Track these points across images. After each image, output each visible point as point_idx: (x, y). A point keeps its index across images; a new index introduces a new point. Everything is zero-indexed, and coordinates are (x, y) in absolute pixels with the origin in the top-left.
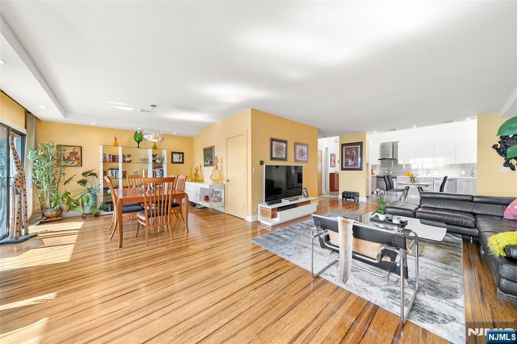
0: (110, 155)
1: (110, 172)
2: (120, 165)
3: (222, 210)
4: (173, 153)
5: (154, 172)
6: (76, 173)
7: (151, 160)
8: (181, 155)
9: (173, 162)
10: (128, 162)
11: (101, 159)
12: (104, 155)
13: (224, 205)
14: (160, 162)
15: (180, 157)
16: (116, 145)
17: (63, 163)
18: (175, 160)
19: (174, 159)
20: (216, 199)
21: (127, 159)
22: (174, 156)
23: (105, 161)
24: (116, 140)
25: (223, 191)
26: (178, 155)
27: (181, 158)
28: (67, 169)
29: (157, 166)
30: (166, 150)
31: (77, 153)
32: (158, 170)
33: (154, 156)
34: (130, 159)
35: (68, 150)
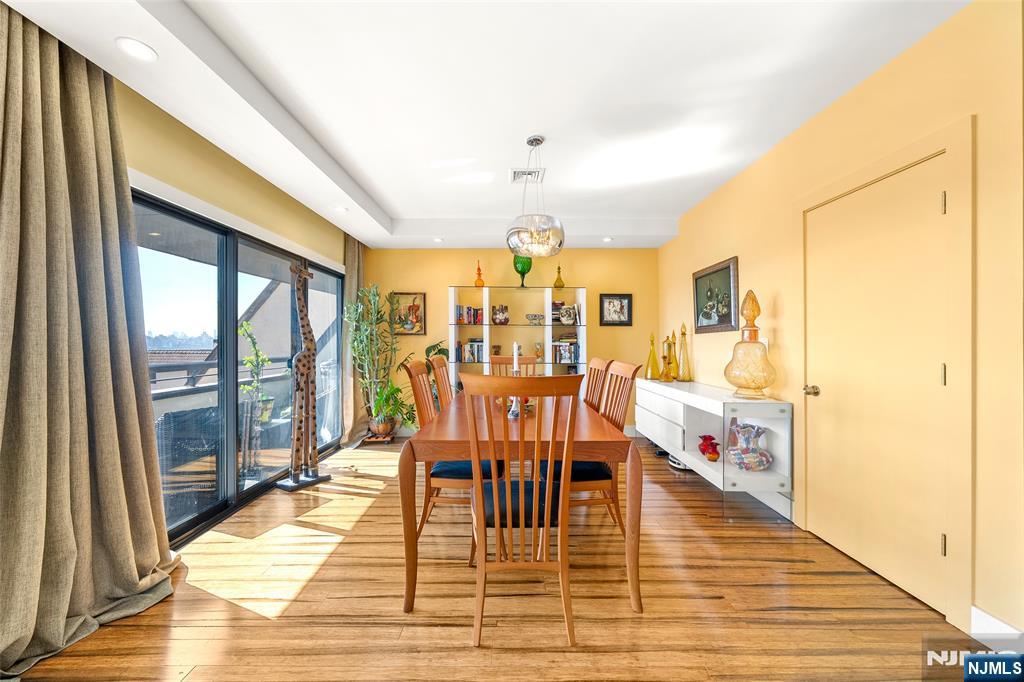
0: (469, 309)
1: (467, 347)
2: (486, 330)
3: (780, 506)
4: (602, 297)
5: (556, 349)
6: (414, 349)
7: (549, 320)
8: (625, 302)
9: (603, 323)
10: (501, 323)
11: (452, 319)
12: (459, 308)
13: (787, 489)
14: (571, 322)
15: (622, 307)
16: (480, 286)
17: (398, 328)
18: (608, 317)
19: (606, 313)
20: (750, 459)
21: (500, 317)
22: (606, 305)
23: (459, 322)
24: (479, 274)
25: (783, 433)
26: (617, 303)
27: (626, 311)
28: (399, 338)
29: (565, 332)
30: (584, 290)
31: (418, 307)
32: (565, 344)
33: (556, 307)
34: (506, 315)
35: (405, 303)
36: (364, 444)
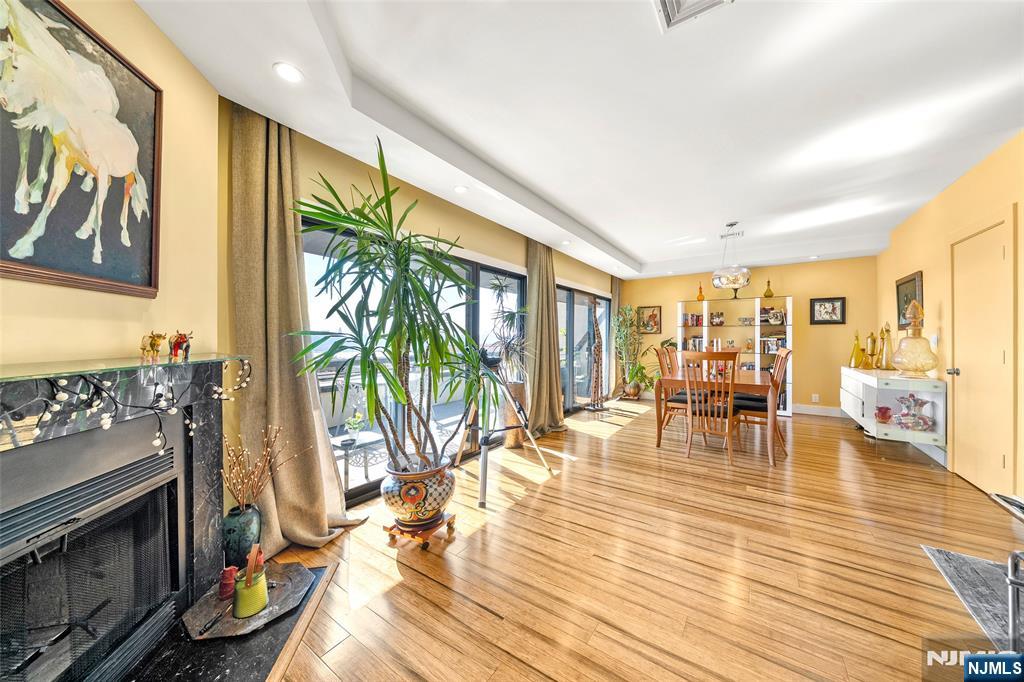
0: (693, 316)
1: (691, 342)
2: (705, 331)
3: (938, 457)
4: (813, 302)
5: (764, 344)
6: (654, 341)
7: (758, 322)
8: (838, 304)
9: (813, 322)
10: (717, 325)
11: (680, 321)
12: (685, 316)
13: (941, 443)
14: (779, 322)
15: (834, 309)
16: (701, 299)
17: (642, 330)
18: (818, 317)
19: (816, 314)
21: (717, 320)
22: (817, 307)
23: (685, 325)
24: (701, 292)
25: (940, 404)
26: (828, 306)
27: (838, 312)
28: (644, 336)
29: (774, 327)
30: (792, 298)
31: (656, 316)
32: (773, 340)
33: (764, 311)
34: (721, 319)
35: (647, 313)
36: (621, 399)
